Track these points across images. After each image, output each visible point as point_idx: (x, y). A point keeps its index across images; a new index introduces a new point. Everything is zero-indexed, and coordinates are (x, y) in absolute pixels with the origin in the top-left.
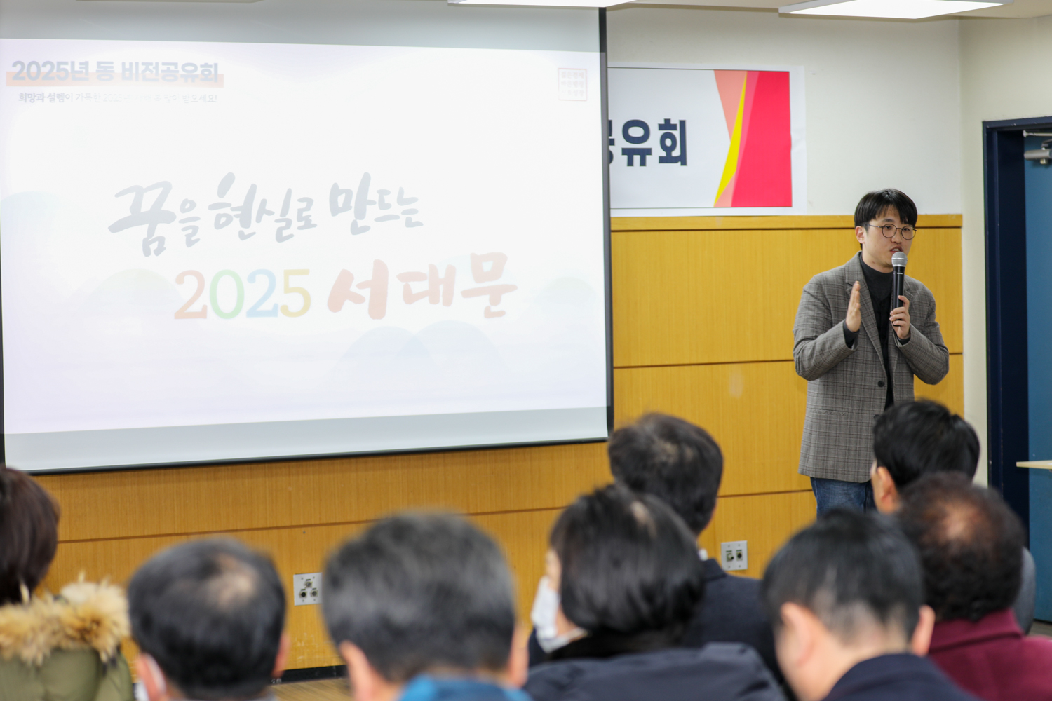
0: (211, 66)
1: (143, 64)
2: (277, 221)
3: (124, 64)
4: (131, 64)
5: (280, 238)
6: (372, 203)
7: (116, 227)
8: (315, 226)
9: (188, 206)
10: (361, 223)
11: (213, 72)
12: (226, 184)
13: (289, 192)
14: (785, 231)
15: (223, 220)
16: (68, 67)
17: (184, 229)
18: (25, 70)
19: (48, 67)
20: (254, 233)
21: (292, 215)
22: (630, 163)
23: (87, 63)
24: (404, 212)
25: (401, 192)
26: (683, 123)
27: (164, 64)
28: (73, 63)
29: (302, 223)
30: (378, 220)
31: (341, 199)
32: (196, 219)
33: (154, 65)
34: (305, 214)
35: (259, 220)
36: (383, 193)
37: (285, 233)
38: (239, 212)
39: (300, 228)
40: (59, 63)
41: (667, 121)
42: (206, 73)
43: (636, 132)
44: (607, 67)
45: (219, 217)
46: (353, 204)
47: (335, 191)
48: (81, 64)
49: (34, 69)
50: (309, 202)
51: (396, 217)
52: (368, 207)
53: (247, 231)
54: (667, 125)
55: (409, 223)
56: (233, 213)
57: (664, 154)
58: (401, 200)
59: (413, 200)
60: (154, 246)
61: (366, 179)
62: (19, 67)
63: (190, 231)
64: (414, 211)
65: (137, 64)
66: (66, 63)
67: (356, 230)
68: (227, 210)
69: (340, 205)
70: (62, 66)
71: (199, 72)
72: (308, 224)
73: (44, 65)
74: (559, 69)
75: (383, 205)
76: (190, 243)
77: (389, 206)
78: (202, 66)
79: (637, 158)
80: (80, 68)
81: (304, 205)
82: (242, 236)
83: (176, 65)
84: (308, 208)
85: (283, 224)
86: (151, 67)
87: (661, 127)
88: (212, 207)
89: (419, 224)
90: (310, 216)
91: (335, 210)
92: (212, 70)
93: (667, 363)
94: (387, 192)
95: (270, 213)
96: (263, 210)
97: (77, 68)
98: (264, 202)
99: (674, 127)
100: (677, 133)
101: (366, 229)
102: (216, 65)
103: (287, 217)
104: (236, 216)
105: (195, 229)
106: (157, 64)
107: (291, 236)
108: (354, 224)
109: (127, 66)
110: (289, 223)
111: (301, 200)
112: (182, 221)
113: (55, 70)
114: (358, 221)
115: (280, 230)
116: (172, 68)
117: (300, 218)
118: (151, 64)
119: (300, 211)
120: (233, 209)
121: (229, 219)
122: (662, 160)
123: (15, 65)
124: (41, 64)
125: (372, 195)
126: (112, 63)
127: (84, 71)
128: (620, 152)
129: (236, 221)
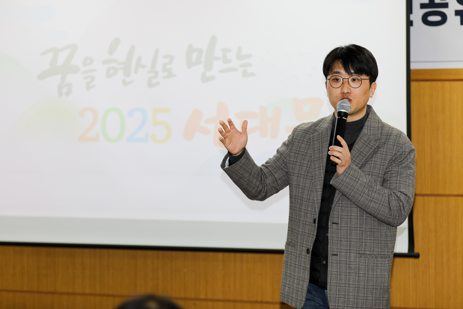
2: (148, 72)
5: (151, 85)
6: (218, 58)
7: (42, 76)
8: (175, 76)
9: (88, 61)
10: (208, 74)
12: (114, 45)
13: (157, 51)
15: (112, 71)
17: (85, 78)
20: (133, 81)
21: (159, 68)
24: (241, 66)
25: (240, 49)
29: (166, 74)
30: (221, 71)
31: (194, 56)
32: (94, 71)
34: (168, 67)
35: (136, 71)
36: (226, 51)
37: (154, 81)
38: (123, 66)
39: (164, 78)
45: (109, 69)
46: (203, 59)
47: (190, 50)
50: (171, 58)
51: (235, 69)
52: (214, 62)
53: (128, 80)
55: (245, 74)
56: (118, 67)
58: (239, 56)
59: (249, 56)
60: (65, 90)
61: (213, 40)
63: (89, 79)
64: (249, 65)
67: (205, 79)
68: (115, 65)
69: (194, 60)
72: (170, 74)
75: (226, 60)
76: (89, 87)
77: (230, 61)
81: (167, 60)
82: (125, 83)
84: (170, 63)
85: (153, 75)
88: (105, 62)
89: (253, 74)
90: (171, 68)
91: (190, 64)
94: (229, 50)
95: (144, 66)
96: (139, 64)
98: (139, 58)
101: (212, 78)
103: (155, 69)
104: (121, 69)
105: (93, 78)
107: (157, 84)
108: (204, 75)
110: (156, 74)
111: (165, 57)
112: (84, 72)
114: (207, 72)
115: (150, 79)
117: (164, 70)
119: (165, 65)
120: (119, 64)
121: (116, 71)
125: (218, 52)
128: (454, 13)
129: (121, 72)
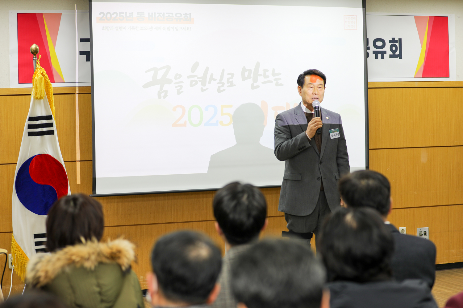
0: (188, 14)
1: (158, 13)
2: (218, 83)
3: (149, 13)
4: (152, 13)
5: (219, 91)
6: (261, 75)
7: (146, 86)
8: (235, 85)
9: (178, 76)
10: (255, 84)
11: (189, 17)
12: (195, 66)
13: (223, 70)
14: (446, 88)
15: (194, 83)
16: (124, 15)
17: (176, 87)
18: (105, 16)
19: (115, 15)
20: (208, 89)
21: (225, 80)
22: (377, 58)
23: (132, 13)
24: (275, 80)
25: (274, 70)
26: (400, 40)
27: (167, 13)
28: (126, 13)
29: (229, 84)
30: (263, 83)
31: (247, 74)
32: (182, 82)
33: (163, 14)
34: (230, 80)
35: (210, 83)
36: (265, 71)
37: (222, 89)
38: (201, 79)
39: (228, 86)
40: (120, 13)
41: (393, 39)
42: (186, 17)
43: (379, 44)
44: (366, 15)
45: (192, 81)
46: (252, 76)
47: (244, 70)
48: (130, 13)
49: (109, 15)
50: (232, 75)
51: (272, 82)
52: (259, 77)
53: (204, 88)
54: (393, 41)
55: (277, 84)
56: (198, 80)
57: (392, 53)
58: (274, 74)
59: (280, 74)
60: (163, 95)
61: (258, 64)
62: (102, 15)
63: (179, 88)
64: (280, 79)
65: (155, 13)
66: (123, 13)
67: (253, 87)
68: (196, 79)
69: (246, 76)
70: (121, 14)
71: (183, 17)
72: (232, 85)
73: (113, 14)
74: (344, 15)
75: (266, 76)
76: (179, 93)
77: (268, 77)
78: (184, 14)
79: (380, 56)
80: (130, 15)
81: (230, 76)
82: (202, 90)
83: (172, 14)
84: (232, 78)
85: (221, 85)
86: (161, 15)
87: (390, 42)
88: (189, 77)
89: (282, 85)
90: (233, 81)
91: (244, 79)
92: (189, 16)
93: (393, 147)
94: (268, 71)
95: (215, 80)
96: (212, 79)
97: (128, 15)
98: (212, 75)
99: (396, 42)
100: (397, 44)
101: (258, 87)
102: (190, 14)
103: (222, 81)
104: (200, 81)
105: (181, 87)
106: (164, 13)
107: (224, 90)
108: (252, 85)
109: (151, 14)
110: (223, 84)
111: (229, 74)
112: (175, 83)
113: (118, 16)
114: (254, 83)
115: (219, 87)
116: (171, 15)
117: (228, 82)
118: (161, 13)
119: (228, 79)
120: (198, 78)
121: (196, 82)
122: (391, 56)
123: (100, 14)
124: (112, 14)
125: (261, 72)
126: (144, 13)
127: (131, 16)
128: (372, 52)
129: (200, 83)
